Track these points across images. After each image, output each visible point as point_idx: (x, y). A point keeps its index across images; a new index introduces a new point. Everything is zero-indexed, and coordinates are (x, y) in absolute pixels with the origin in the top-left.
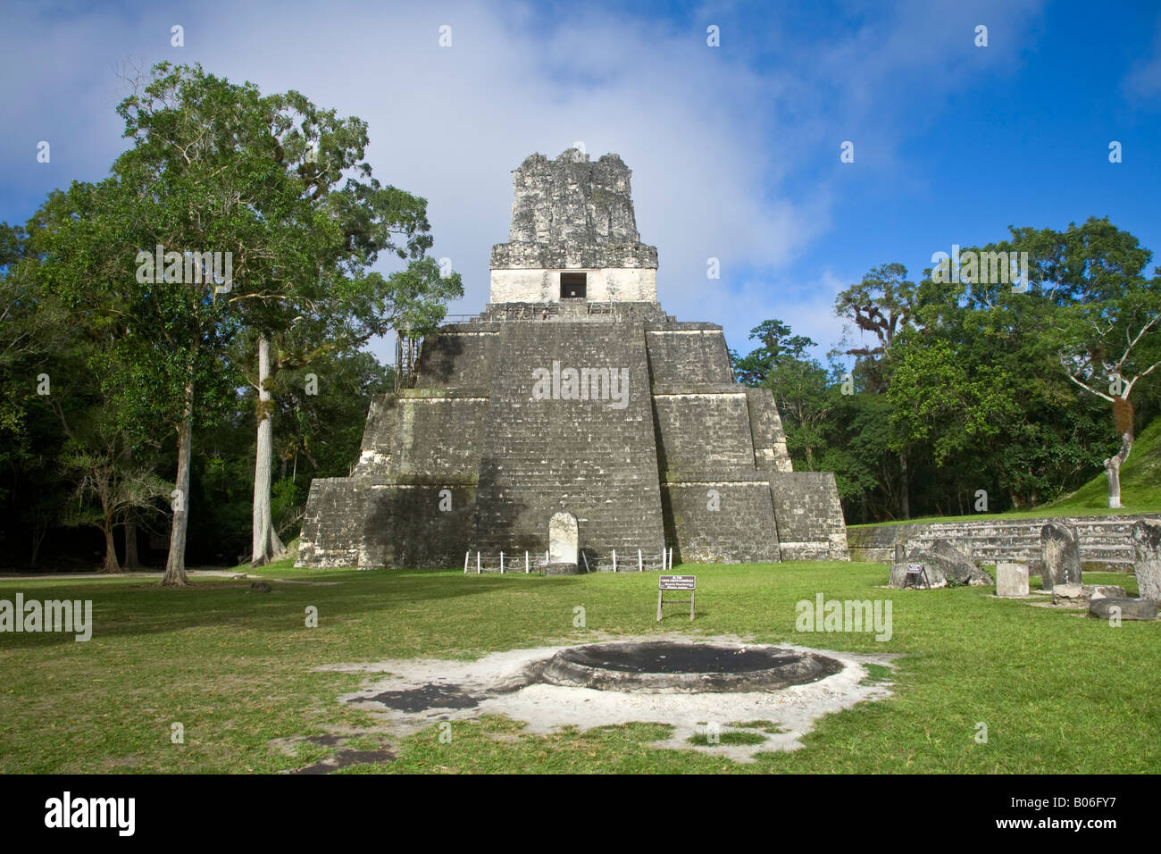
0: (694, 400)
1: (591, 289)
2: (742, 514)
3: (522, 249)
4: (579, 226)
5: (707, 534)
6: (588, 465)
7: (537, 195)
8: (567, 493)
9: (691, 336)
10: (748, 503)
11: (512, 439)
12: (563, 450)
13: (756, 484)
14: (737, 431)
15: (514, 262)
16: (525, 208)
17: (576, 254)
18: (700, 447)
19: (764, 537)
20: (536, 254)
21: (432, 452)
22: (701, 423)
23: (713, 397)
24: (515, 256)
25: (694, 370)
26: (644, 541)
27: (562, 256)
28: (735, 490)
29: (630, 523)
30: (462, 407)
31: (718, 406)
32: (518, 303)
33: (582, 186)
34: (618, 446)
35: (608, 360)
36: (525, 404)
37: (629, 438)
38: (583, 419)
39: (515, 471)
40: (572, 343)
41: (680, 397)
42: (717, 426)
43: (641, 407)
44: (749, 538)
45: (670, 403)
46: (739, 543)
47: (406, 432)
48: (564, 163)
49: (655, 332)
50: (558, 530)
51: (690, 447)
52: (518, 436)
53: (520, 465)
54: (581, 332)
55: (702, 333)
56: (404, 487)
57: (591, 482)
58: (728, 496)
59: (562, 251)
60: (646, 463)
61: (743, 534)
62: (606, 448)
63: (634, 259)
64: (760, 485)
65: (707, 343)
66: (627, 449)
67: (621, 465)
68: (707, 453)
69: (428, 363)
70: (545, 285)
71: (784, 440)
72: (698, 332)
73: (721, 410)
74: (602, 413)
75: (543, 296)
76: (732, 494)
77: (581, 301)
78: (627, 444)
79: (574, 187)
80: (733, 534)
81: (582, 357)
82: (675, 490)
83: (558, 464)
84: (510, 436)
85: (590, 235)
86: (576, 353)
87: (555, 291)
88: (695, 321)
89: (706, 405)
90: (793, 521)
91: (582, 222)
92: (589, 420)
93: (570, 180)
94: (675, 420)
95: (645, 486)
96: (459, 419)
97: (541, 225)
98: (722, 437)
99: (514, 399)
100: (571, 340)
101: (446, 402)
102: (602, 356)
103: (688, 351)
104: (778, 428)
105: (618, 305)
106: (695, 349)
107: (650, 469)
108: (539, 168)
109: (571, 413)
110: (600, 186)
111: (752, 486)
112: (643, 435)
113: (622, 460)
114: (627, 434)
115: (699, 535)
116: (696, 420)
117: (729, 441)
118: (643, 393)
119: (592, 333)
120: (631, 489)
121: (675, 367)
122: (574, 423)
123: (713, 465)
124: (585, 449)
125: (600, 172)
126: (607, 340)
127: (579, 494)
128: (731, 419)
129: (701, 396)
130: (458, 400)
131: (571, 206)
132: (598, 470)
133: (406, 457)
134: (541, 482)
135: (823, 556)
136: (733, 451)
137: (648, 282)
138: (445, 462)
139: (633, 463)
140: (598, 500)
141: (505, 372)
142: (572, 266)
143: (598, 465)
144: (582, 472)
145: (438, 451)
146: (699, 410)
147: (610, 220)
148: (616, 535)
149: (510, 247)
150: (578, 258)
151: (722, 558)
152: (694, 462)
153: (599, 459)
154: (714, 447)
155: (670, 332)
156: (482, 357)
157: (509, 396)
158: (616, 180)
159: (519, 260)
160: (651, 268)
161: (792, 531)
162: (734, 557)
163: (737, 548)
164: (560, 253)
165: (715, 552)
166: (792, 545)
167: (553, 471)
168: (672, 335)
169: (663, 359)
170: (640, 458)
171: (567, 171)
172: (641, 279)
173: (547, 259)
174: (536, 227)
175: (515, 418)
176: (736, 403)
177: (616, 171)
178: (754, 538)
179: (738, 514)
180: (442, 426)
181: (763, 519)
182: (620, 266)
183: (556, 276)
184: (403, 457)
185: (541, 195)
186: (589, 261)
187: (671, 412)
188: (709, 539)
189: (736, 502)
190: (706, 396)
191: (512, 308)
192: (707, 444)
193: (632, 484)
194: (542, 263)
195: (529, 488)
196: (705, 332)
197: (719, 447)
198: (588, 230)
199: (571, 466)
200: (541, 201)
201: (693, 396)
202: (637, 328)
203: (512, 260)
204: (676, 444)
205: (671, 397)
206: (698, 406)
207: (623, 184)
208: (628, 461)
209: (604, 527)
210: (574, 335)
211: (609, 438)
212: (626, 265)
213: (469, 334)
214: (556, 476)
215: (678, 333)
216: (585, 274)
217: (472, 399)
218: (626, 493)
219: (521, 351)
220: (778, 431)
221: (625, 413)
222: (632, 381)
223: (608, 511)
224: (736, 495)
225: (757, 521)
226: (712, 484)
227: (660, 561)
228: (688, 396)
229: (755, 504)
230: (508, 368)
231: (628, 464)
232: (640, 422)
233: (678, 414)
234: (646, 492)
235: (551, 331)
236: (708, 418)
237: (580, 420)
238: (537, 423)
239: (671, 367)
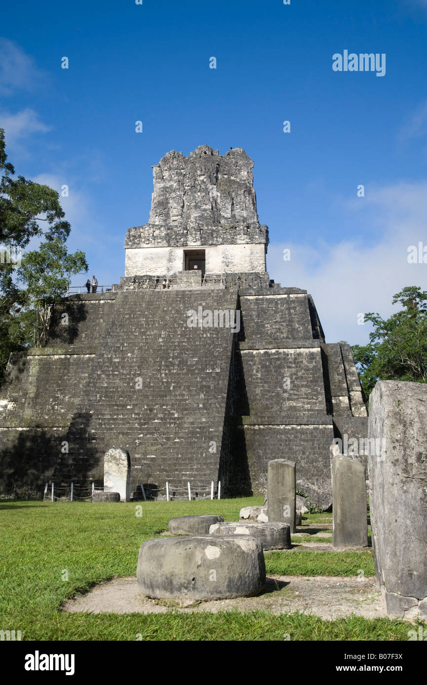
0: (274, 354)
1: (209, 263)
2: (307, 453)
3: (151, 231)
4: (205, 210)
6: (165, 410)
7: (172, 186)
8: (142, 433)
9: (278, 299)
10: (313, 445)
11: (107, 387)
12: (148, 397)
13: (321, 427)
14: (311, 381)
15: (144, 242)
16: (162, 198)
17: (196, 234)
18: (278, 395)
20: (163, 234)
21: (51, 400)
22: (280, 374)
23: (292, 351)
24: (145, 237)
25: (280, 329)
27: (185, 235)
28: (302, 432)
29: (191, 459)
30: (78, 363)
31: (295, 359)
32: (144, 276)
33: (210, 177)
34: (195, 393)
36: (123, 358)
37: (205, 386)
38: (170, 371)
39: (103, 415)
40: (173, 308)
41: (262, 351)
42: (294, 377)
43: (222, 360)
44: (313, 475)
45: (254, 356)
47: (31, 383)
48: (195, 158)
49: (248, 297)
50: (110, 464)
51: (269, 394)
52: (112, 385)
53: (108, 409)
54: (183, 298)
55: (289, 297)
56: (21, 429)
57: (165, 424)
58: (296, 437)
59: (185, 232)
60: (216, 407)
61: (308, 471)
62: (184, 395)
63: (246, 236)
64: (325, 428)
65: (293, 305)
66: (202, 396)
67: (194, 409)
68: (284, 400)
70: (170, 260)
71: (359, 388)
72: (285, 296)
73: (298, 363)
74: (187, 366)
75: (169, 270)
76: (299, 435)
77: (200, 273)
78: (203, 392)
79: (202, 178)
81: (180, 318)
82: (249, 432)
83: (140, 408)
84: (106, 385)
85: (215, 217)
87: (179, 264)
89: (285, 359)
91: (209, 207)
92: (175, 371)
93: (199, 172)
94: (257, 372)
95: (210, 427)
96: (75, 372)
97: (175, 209)
98: (298, 386)
99: (116, 355)
100: (174, 305)
101: (66, 358)
103: (276, 312)
104: (354, 378)
105: (227, 275)
106: (282, 311)
107: (218, 413)
108: (175, 163)
109: (160, 366)
110: (226, 176)
111: (318, 429)
112: (218, 384)
113: (195, 405)
114: (204, 383)
116: (276, 371)
117: (303, 389)
118: (225, 348)
119: (193, 299)
120: (198, 430)
121: (263, 326)
122: (161, 374)
123: (289, 410)
124: (166, 396)
125: (226, 164)
127: (152, 434)
128: (306, 370)
129: (281, 351)
130: (75, 356)
131: (199, 194)
132: (173, 414)
133: (29, 404)
134: (123, 424)
136: (307, 398)
137: (258, 255)
138: (61, 408)
139: (205, 408)
140: (168, 439)
141: (113, 332)
142: (193, 244)
143: (174, 410)
144: (159, 416)
145: (56, 399)
146: (279, 362)
147: (233, 204)
148: (177, 470)
149: (141, 230)
150: (198, 237)
152: (272, 408)
153: (176, 404)
154: (290, 394)
155: (261, 297)
156: (101, 321)
157: (112, 352)
158: (240, 170)
159: (149, 240)
160: (260, 243)
164: (183, 233)
167: (136, 414)
168: (262, 299)
169: (253, 320)
170: (211, 404)
171: (197, 165)
172: (252, 253)
173: (172, 238)
174: (170, 212)
175: (113, 371)
176: (312, 356)
177: (240, 163)
179: (304, 453)
180: (61, 378)
182: (233, 242)
183: (179, 253)
184: (26, 405)
185: (175, 185)
186: (208, 239)
187: (254, 364)
189: (302, 443)
190: (285, 350)
191: (137, 280)
192: (284, 392)
193: (200, 426)
194: (168, 242)
195: (112, 429)
196: (291, 296)
197: (296, 395)
198: (213, 214)
199: (151, 410)
200: (175, 190)
201: (274, 351)
202: (232, 294)
203: (143, 240)
204: (257, 392)
205: (255, 352)
206: (278, 359)
207: (246, 173)
208: (201, 406)
209: (168, 462)
210: (177, 301)
211: (188, 387)
212: (239, 242)
213: (92, 302)
214: (136, 419)
215: (268, 297)
216: (205, 250)
217: (88, 355)
218: (193, 433)
219: (130, 316)
220: (354, 381)
221: (206, 365)
222: (218, 339)
223: (174, 448)
224: (303, 436)
225: (320, 460)
226: (282, 427)
227: (209, 493)
228: (270, 351)
229: (319, 445)
230: (116, 329)
231: (199, 409)
232: (217, 373)
233: (260, 366)
234: (210, 432)
235: (158, 298)
236: (286, 369)
237: (167, 372)
238: (130, 374)
239: (260, 326)
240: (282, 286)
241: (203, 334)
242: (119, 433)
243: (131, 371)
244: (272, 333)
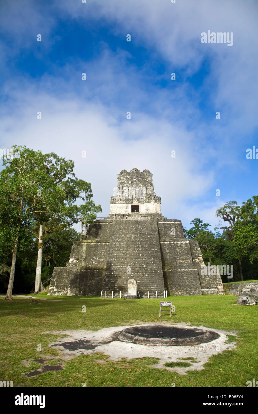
0: (173, 243)
1: (141, 210)
2: (189, 280)
3: (120, 198)
5: (178, 286)
6: (140, 264)
7: (124, 182)
8: (133, 273)
9: (171, 224)
10: (191, 276)
11: (116, 255)
12: (132, 259)
13: (193, 270)
14: (187, 253)
15: (117, 202)
18: (175, 258)
19: (196, 287)
20: (124, 199)
21: (91, 259)
22: (175, 251)
23: (179, 242)
24: (117, 200)
26: (158, 288)
27: (132, 200)
28: (187, 272)
29: (153, 282)
30: (101, 245)
31: (181, 245)
32: (119, 214)
33: (138, 179)
34: (149, 258)
35: (146, 231)
36: (120, 245)
37: (153, 255)
38: (138, 249)
39: (117, 266)
40: (135, 226)
41: (168, 242)
42: (180, 252)
43: (156, 246)
45: (166, 244)
46: (189, 289)
47: (84, 253)
48: (132, 172)
49: (161, 223)
50: (130, 285)
51: (172, 258)
52: (118, 254)
53: (118, 263)
54: (138, 223)
56: (82, 270)
57: (141, 269)
58: (185, 274)
59: (132, 198)
60: (158, 263)
61: (190, 286)
62: (146, 259)
63: (154, 201)
64: (195, 270)
65: (177, 226)
66: (152, 259)
67: (150, 264)
68: (178, 260)
69: (91, 232)
70: (127, 208)
71: (202, 256)
72: (174, 222)
73: (181, 247)
74: (144, 248)
75: (126, 212)
77: (138, 213)
78: (152, 257)
79: (135, 179)
80: (186, 286)
81: (138, 230)
82: (167, 272)
83: (130, 263)
84: (116, 254)
86: (136, 229)
87: (130, 210)
88: (173, 219)
89: (177, 245)
90: (206, 282)
92: (140, 250)
93: (134, 177)
94: (167, 250)
95: (158, 270)
96: (100, 249)
98: (182, 255)
99: (117, 243)
101: (96, 244)
102: (144, 230)
103: (171, 228)
105: (149, 214)
107: (160, 265)
108: (125, 174)
109: (135, 248)
110: (143, 179)
111: (192, 270)
112: (157, 254)
113: (151, 262)
114: (152, 254)
115: (176, 286)
116: (174, 250)
117: (184, 256)
118: (157, 241)
119: (141, 223)
122: (136, 250)
123: (179, 264)
124: (139, 259)
125: (143, 175)
126: (146, 225)
127: (137, 273)
128: (184, 249)
129: (175, 242)
130: (100, 243)
131: (134, 185)
132: (143, 266)
133: (83, 261)
134: (125, 269)
135: (216, 293)
136: (186, 259)
137: (158, 207)
138: (96, 263)
139: (154, 263)
140: (143, 275)
142: (135, 203)
143: (143, 264)
144: (138, 266)
145: (93, 259)
146: (175, 246)
147: (146, 189)
148: (149, 286)
149: (116, 197)
150: (137, 200)
151: (183, 294)
152: (173, 263)
153: (143, 262)
154: (180, 258)
155: (165, 223)
156: (107, 230)
157: (115, 242)
158: (148, 177)
159: (119, 201)
160: (159, 203)
161: (205, 285)
162: (187, 293)
163: (188, 291)
165: (181, 292)
166: (206, 289)
167: (129, 265)
168: (166, 223)
169: (163, 231)
170: (156, 262)
171: (133, 175)
172: (156, 207)
175: (117, 249)
176: (186, 244)
177: (148, 175)
178: (193, 287)
179: (188, 279)
180: (95, 251)
181: (196, 281)
182: (149, 202)
183: (130, 206)
184: (82, 261)
185: (126, 182)
186: (140, 201)
187: (166, 247)
188: (179, 287)
189: (187, 276)
190: (177, 242)
191: (117, 215)
192: (177, 257)
193: (154, 270)
194: (126, 202)
195: (121, 271)
196: (176, 222)
197: (182, 258)
199: (135, 264)
200: (125, 183)
201: (173, 242)
202: (155, 221)
204: (168, 257)
205: (166, 243)
206: (174, 245)
207: (150, 178)
208: (153, 262)
209: (145, 284)
210: (136, 223)
211: (147, 255)
212: (151, 202)
213: (103, 223)
215: (168, 223)
216: (139, 205)
217: (104, 243)
218: (152, 273)
219: (119, 229)
220: (200, 253)
221: (151, 247)
222: (153, 238)
223: (146, 278)
224: (187, 273)
225: (194, 282)
226: (179, 270)
227: (163, 295)
228: (171, 242)
229: (193, 276)
230: (115, 234)
231: (152, 264)
232: (156, 250)
233: (168, 248)
234: (158, 272)
235: (128, 222)
236: (177, 249)
237: (137, 250)
238: (124, 251)
239: (166, 233)
240: (168, 219)
241: (148, 236)
242: (125, 273)
243: (124, 249)
244: (170, 236)
